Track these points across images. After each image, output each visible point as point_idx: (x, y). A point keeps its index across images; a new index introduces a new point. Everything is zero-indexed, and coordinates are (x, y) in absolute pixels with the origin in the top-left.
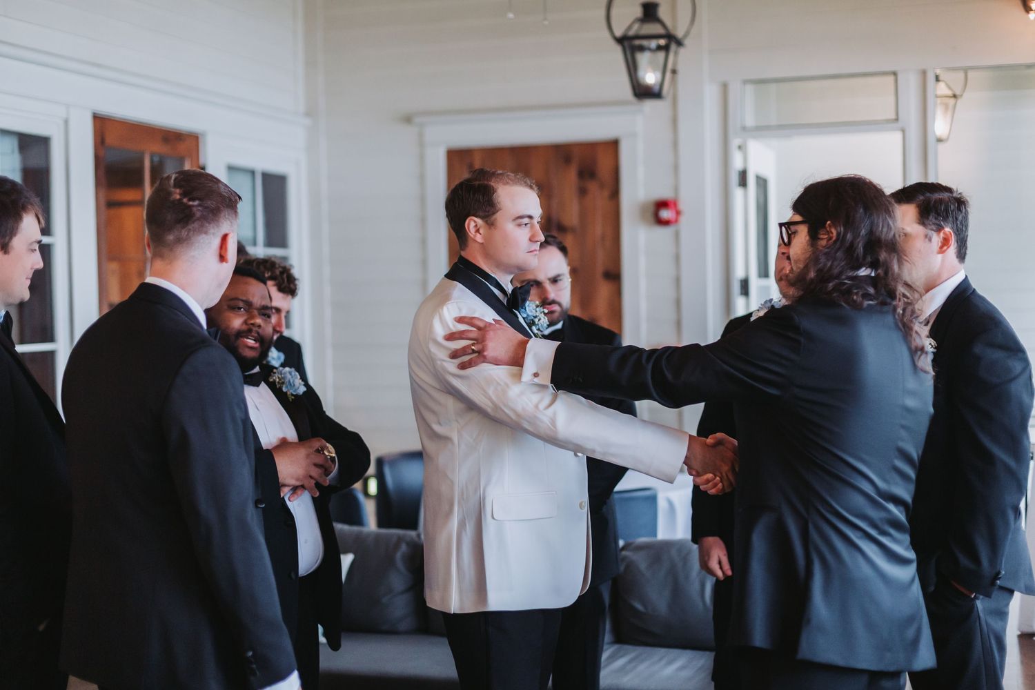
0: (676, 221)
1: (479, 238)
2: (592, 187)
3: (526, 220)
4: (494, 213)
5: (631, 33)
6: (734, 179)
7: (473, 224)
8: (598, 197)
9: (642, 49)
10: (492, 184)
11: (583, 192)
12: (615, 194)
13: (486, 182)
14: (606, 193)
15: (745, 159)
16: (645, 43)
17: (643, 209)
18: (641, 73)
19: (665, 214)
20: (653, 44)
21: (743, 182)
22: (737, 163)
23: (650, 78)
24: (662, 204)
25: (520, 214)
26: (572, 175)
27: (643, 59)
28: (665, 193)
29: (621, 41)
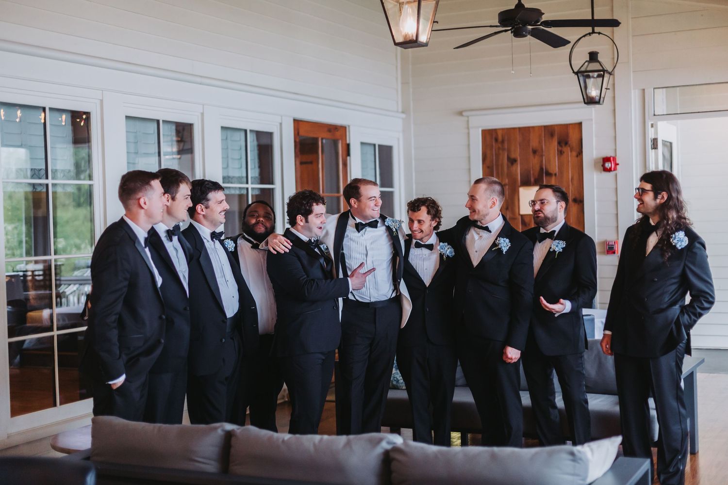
0: (615, 169)
1: (356, 206)
2: (567, 150)
3: (373, 198)
4: (360, 197)
5: (583, 69)
6: (649, 144)
7: (353, 201)
8: (570, 155)
9: (589, 77)
10: (359, 185)
11: (561, 153)
12: (580, 153)
13: (356, 185)
14: (574, 154)
15: (656, 132)
16: (591, 74)
17: (596, 162)
18: (589, 91)
19: (608, 165)
20: (596, 74)
21: (655, 146)
22: (651, 134)
23: (594, 93)
24: (606, 159)
25: (370, 197)
26: (555, 143)
27: (590, 82)
28: (609, 153)
29: (577, 73)
